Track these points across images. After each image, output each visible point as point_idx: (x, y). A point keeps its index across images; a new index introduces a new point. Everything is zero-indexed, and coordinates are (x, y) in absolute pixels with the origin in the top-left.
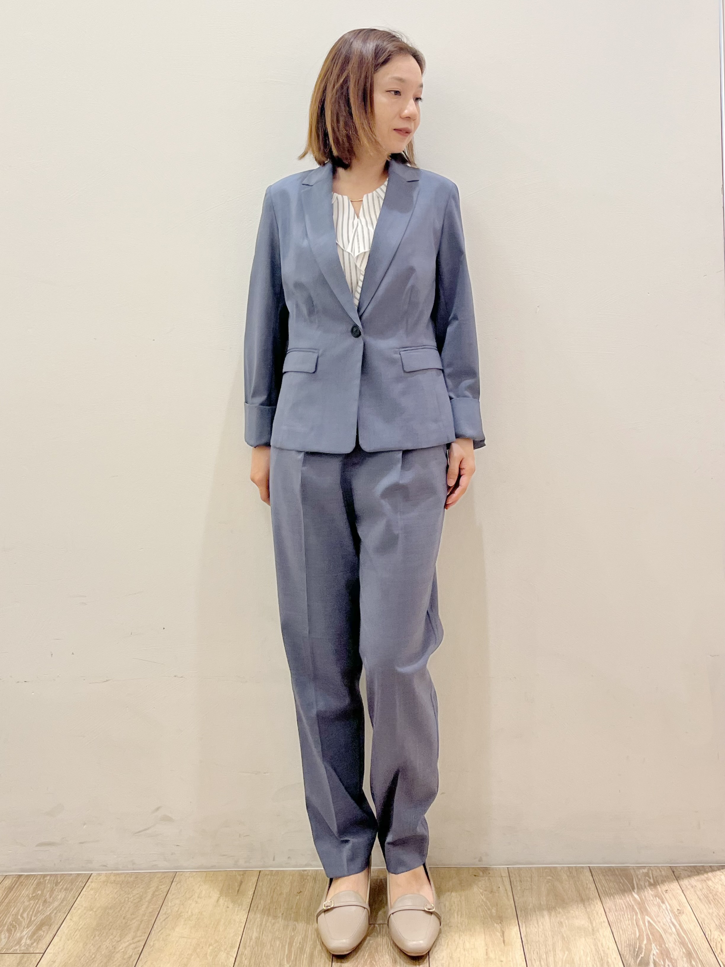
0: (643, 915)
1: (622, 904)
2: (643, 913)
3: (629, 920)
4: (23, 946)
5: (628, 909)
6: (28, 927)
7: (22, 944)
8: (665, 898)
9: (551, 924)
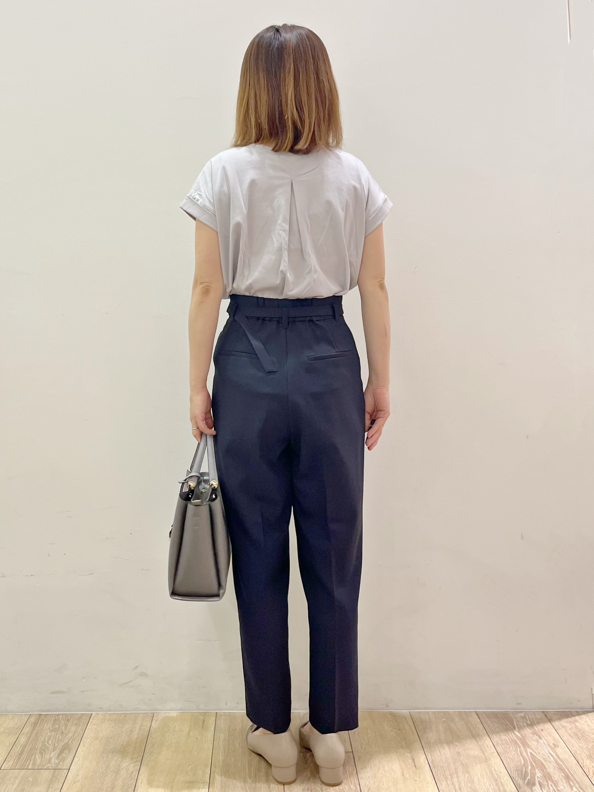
1: (507, 740)
2: (525, 747)
3: (514, 751)
4: (53, 764)
5: (513, 743)
6: (54, 751)
7: (52, 762)
8: (542, 735)
9: (451, 754)
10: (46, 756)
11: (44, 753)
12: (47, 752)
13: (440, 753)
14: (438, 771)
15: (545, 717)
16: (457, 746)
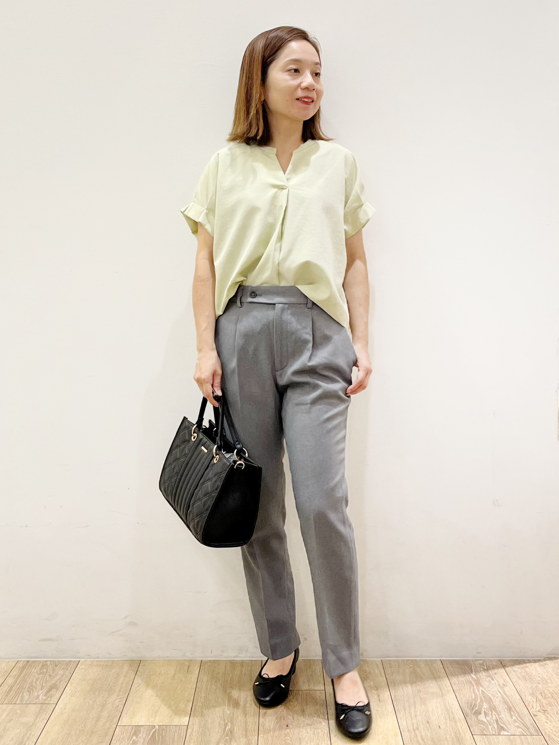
0: (478, 686)
1: (463, 681)
3: (468, 690)
5: (467, 684)
6: (41, 689)
7: (40, 699)
8: (495, 677)
9: (412, 691)
10: (33, 693)
11: (32, 690)
12: (34, 690)
13: (403, 690)
14: (398, 704)
15: (500, 664)
16: (419, 685)
